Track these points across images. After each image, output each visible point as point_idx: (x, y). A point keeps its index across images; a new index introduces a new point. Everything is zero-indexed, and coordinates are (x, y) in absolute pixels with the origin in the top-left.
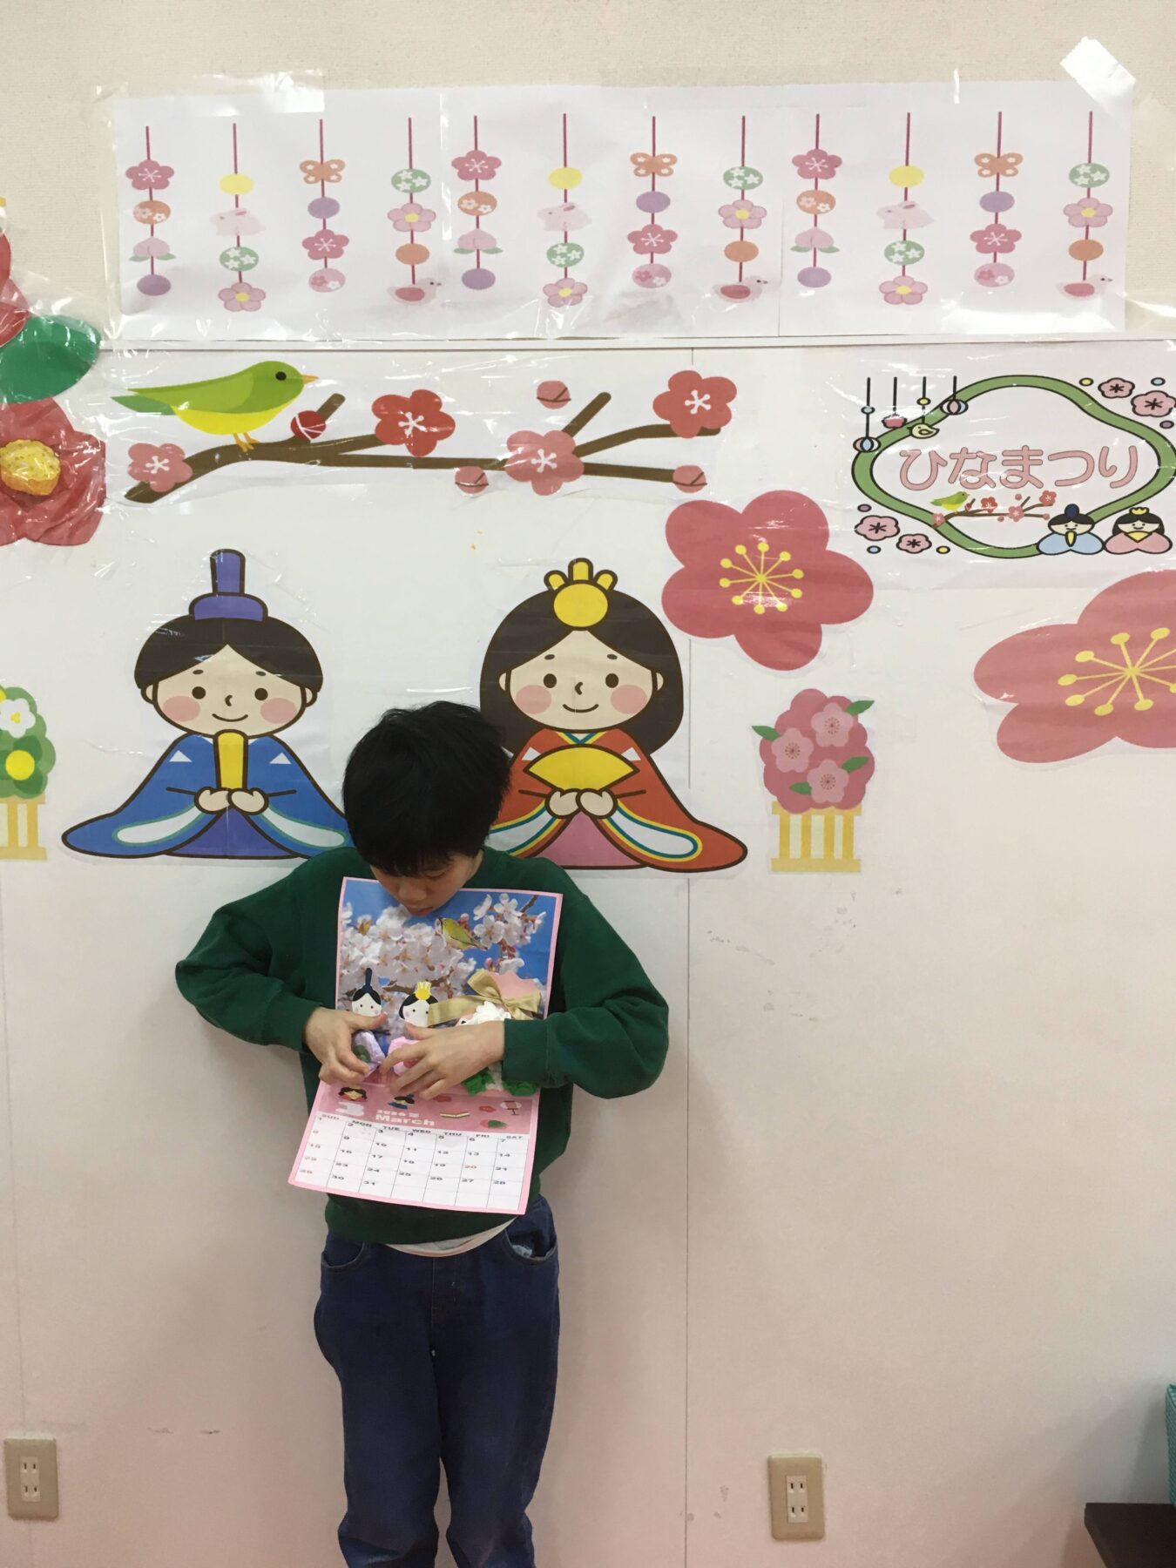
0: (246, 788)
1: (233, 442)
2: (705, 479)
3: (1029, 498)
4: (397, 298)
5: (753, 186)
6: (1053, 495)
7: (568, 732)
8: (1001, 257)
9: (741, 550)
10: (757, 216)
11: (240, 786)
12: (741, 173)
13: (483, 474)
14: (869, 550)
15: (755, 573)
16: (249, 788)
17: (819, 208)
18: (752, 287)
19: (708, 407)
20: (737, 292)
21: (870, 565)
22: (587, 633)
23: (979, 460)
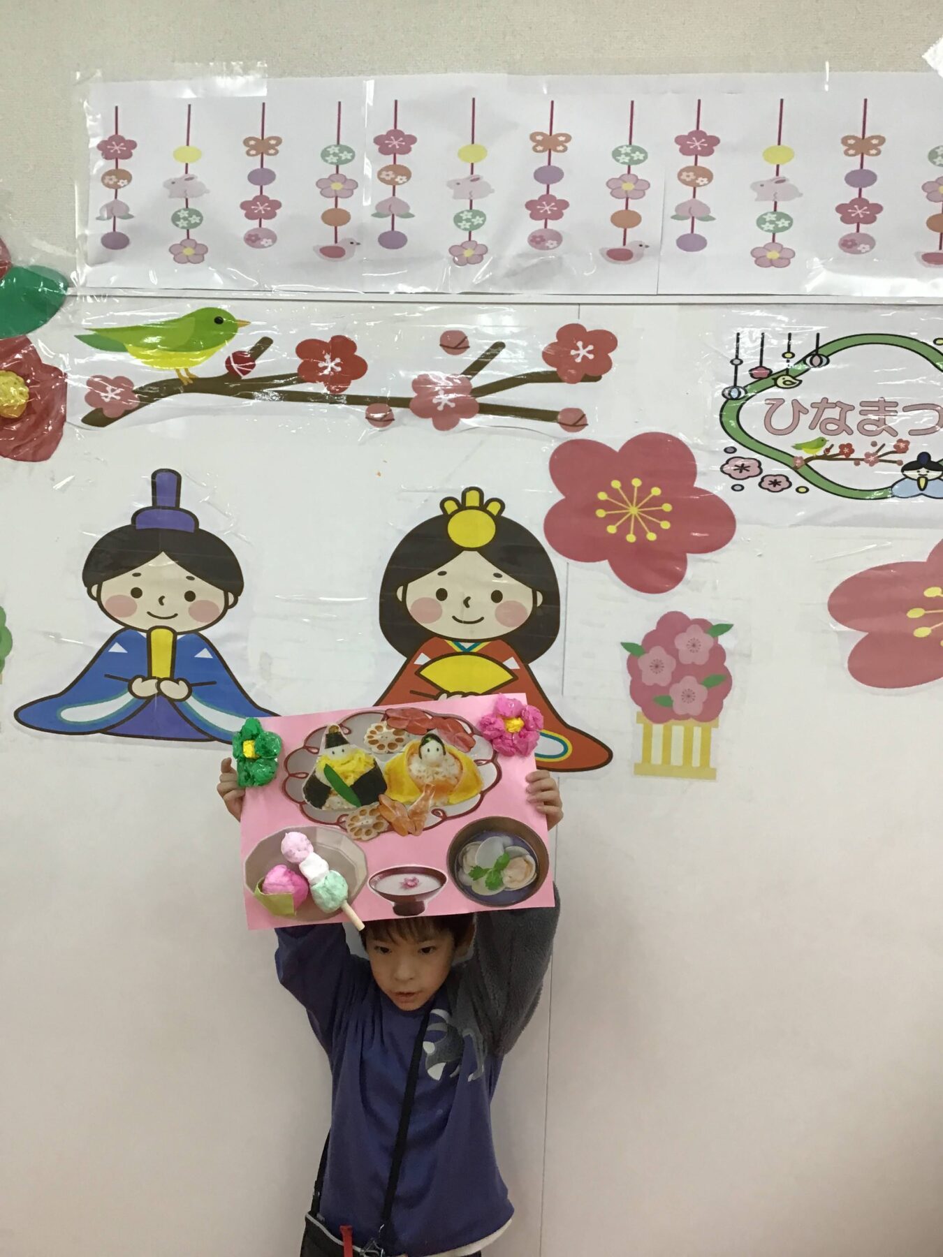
0: (173, 678)
1: (175, 376)
2: (586, 420)
3: (884, 445)
4: (321, 255)
5: (639, 162)
6: (907, 443)
7: (456, 641)
8: (864, 228)
9: (616, 484)
10: (642, 188)
11: (168, 675)
12: (629, 150)
13: (390, 410)
14: (733, 488)
15: (628, 505)
16: (175, 678)
17: (697, 181)
18: (635, 250)
19: (591, 357)
20: (620, 255)
21: (734, 501)
22: (476, 553)
23: (838, 410)
